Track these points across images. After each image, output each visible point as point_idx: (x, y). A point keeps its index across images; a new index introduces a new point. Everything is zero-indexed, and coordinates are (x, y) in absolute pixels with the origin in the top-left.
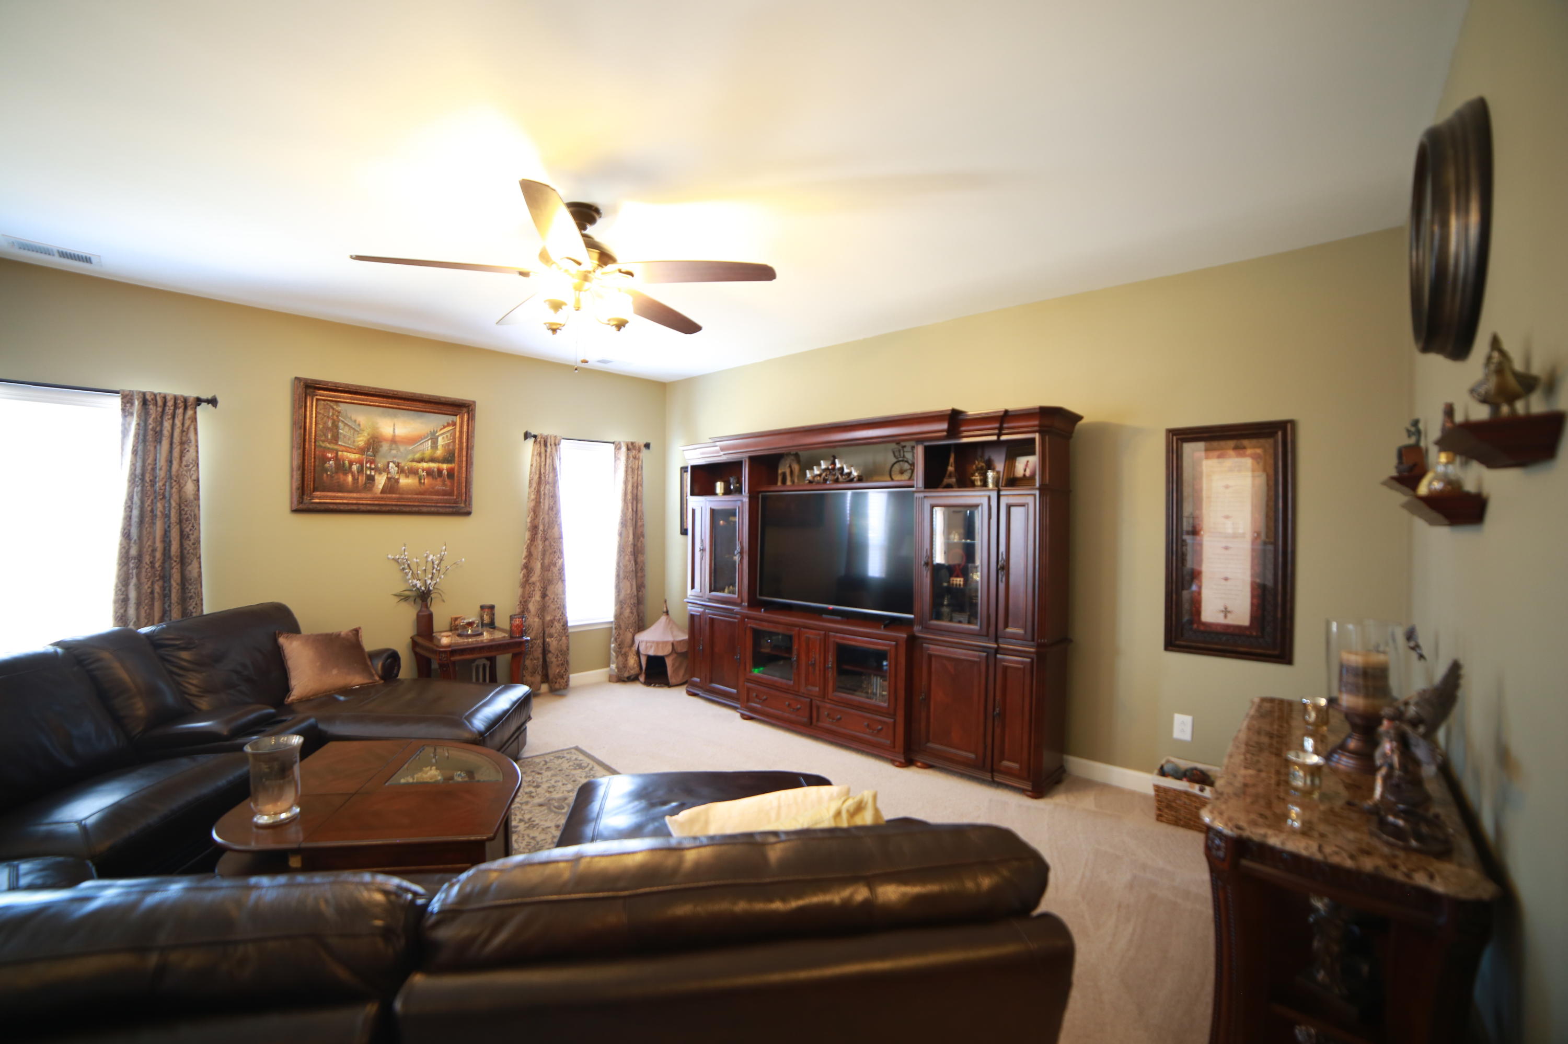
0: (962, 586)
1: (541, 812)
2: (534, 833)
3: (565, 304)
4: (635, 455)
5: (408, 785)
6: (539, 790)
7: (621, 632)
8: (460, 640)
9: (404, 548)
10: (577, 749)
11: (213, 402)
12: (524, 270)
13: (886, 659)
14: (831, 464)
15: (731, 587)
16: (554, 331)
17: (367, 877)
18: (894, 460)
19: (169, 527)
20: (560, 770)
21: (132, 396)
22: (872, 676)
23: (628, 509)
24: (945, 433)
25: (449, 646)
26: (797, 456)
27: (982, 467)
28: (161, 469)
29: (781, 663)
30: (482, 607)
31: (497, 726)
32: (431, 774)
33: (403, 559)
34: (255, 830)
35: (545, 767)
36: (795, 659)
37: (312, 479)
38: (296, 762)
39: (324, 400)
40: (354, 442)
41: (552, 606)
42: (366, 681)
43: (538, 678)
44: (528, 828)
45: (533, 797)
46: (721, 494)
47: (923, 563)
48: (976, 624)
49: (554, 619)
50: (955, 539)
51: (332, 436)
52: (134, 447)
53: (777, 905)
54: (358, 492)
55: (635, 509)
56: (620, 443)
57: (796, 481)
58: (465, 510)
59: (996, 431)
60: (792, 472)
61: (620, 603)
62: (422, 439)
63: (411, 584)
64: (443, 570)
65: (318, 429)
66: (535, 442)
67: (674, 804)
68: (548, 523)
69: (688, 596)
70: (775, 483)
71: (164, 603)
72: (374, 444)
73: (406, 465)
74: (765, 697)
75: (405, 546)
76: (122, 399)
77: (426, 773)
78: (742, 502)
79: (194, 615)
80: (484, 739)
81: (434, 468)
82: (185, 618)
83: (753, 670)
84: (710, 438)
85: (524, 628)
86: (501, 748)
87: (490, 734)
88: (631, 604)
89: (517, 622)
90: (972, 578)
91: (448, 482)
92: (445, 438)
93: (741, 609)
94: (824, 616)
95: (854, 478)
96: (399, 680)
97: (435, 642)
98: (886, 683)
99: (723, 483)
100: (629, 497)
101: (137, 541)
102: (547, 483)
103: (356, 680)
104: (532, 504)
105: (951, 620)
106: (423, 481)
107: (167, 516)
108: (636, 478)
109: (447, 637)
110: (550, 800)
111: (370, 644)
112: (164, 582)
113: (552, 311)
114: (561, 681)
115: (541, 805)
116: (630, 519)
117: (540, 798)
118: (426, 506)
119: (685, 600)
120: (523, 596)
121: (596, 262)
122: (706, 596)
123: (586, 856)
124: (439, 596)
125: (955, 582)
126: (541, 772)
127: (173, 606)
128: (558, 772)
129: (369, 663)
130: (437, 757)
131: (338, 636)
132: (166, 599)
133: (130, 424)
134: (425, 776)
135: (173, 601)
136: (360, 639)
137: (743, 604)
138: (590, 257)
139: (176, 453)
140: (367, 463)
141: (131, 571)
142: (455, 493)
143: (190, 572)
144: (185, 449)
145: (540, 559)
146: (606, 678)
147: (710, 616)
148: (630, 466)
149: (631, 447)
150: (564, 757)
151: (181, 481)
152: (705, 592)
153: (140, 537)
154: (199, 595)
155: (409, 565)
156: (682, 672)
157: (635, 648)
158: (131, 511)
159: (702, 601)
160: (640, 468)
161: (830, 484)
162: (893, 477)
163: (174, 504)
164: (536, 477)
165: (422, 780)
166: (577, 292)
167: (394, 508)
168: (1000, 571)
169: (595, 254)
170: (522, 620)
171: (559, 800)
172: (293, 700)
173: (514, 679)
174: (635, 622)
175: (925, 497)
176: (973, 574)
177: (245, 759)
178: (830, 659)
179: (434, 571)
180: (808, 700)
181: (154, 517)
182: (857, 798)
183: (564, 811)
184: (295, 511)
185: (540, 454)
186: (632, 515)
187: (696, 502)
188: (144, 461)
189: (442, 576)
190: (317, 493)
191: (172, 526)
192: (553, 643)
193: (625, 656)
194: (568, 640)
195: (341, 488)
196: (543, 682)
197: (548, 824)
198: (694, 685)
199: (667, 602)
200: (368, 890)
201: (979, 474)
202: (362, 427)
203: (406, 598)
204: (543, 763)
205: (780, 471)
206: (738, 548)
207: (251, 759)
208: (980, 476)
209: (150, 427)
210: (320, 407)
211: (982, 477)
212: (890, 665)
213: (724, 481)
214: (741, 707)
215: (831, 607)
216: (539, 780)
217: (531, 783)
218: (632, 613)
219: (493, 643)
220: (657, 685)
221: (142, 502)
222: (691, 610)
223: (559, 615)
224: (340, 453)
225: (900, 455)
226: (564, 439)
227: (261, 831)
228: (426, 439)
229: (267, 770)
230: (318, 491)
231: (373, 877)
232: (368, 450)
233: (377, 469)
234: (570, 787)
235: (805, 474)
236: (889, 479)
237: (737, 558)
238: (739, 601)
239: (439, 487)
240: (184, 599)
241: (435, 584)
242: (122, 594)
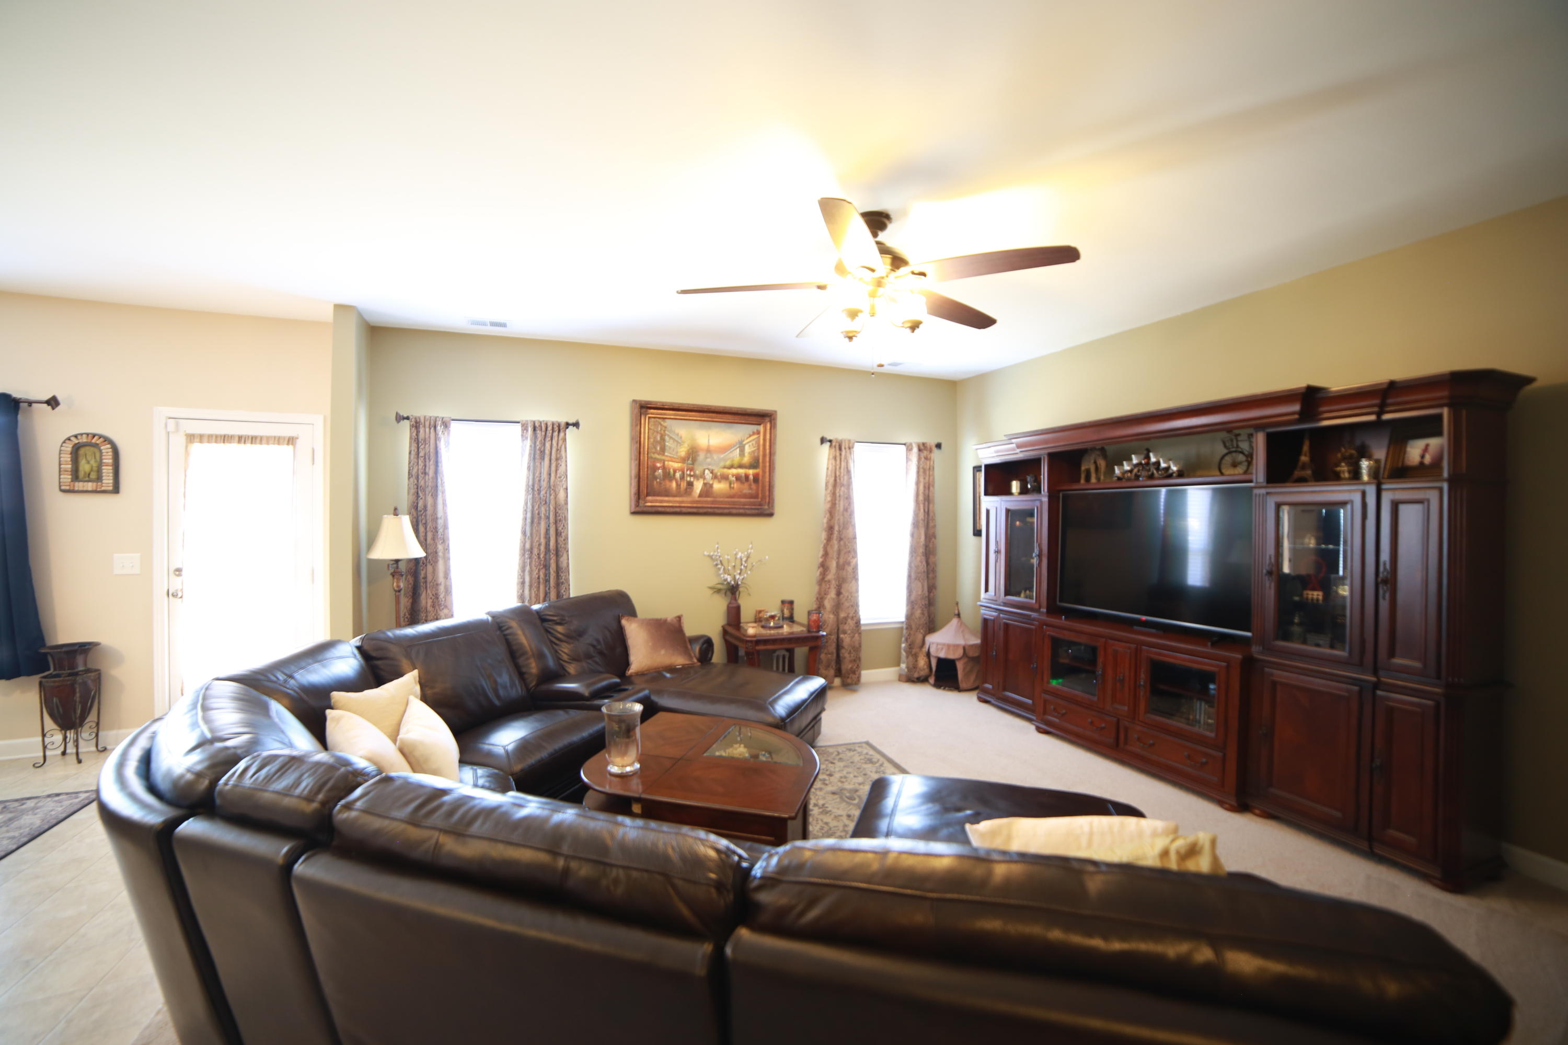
0: (1321, 602)
1: (834, 799)
2: (827, 819)
3: (861, 311)
4: (926, 455)
5: (720, 757)
6: (832, 779)
7: (912, 632)
8: (763, 631)
9: (717, 546)
10: (867, 743)
11: (576, 425)
12: (821, 283)
13: (1213, 682)
14: (1145, 458)
15: (1028, 592)
16: (850, 338)
17: (702, 834)
18: (1225, 451)
19: (549, 526)
20: (852, 762)
21: (527, 424)
22: (1195, 701)
23: (919, 510)
24: (1296, 416)
25: (754, 636)
26: (1103, 451)
27: (1351, 456)
28: (544, 481)
29: (1083, 676)
30: (783, 602)
31: (797, 713)
32: (740, 751)
33: (716, 556)
34: (608, 776)
35: (838, 757)
36: (1100, 672)
37: (646, 486)
38: (637, 726)
39: (654, 418)
40: (677, 452)
41: (847, 604)
42: (687, 662)
43: (832, 672)
44: (821, 813)
45: (827, 785)
46: (1017, 494)
47: (1264, 571)
48: (1344, 650)
49: (848, 616)
50: (1310, 543)
51: (661, 448)
52: (528, 463)
53: (1097, 943)
54: (681, 496)
55: (926, 510)
56: (911, 444)
57: (1102, 478)
58: (768, 512)
59: (1376, 409)
60: (1097, 469)
61: (911, 604)
62: (732, 448)
63: (723, 579)
64: (749, 566)
65: (650, 443)
66: (831, 446)
67: (969, 812)
68: (843, 524)
69: (981, 599)
70: (1078, 481)
71: (546, 587)
72: (692, 455)
73: (719, 472)
74: (1064, 711)
75: (718, 544)
76: (522, 427)
77: (736, 749)
78: (1041, 502)
79: (565, 597)
80: (785, 724)
81: (742, 473)
82: (559, 599)
83: (1051, 681)
84: (1005, 436)
85: (821, 624)
86: (799, 734)
87: (790, 720)
88: (923, 605)
89: (814, 617)
90: (1337, 592)
91: (754, 486)
92: (751, 445)
93: (1039, 615)
94: (1135, 628)
95: (1174, 473)
96: (713, 663)
97: (742, 631)
98: (1212, 710)
99: (1019, 482)
100: (921, 498)
101: (530, 537)
102: (842, 485)
103: (679, 660)
104: (828, 505)
105: (1304, 642)
106: (732, 486)
107: (548, 518)
108: (927, 479)
109: (753, 627)
110: (842, 789)
111: (691, 630)
112: (546, 570)
113: (849, 319)
114: (854, 676)
115: (834, 793)
116: (922, 520)
117: (833, 786)
118: (735, 508)
119: (979, 603)
120: (819, 593)
121: (889, 267)
122: (1001, 600)
123: (894, 851)
124: (746, 590)
125: (1310, 596)
126: (834, 761)
127: (551, 589)
128: (850, 764)
129: (689, 647)
130: (742, 736)
131: (665, 621)
132: (547, 583)
133: (526, 446)
134: (735, 752)
135: (551, 586)
136: (682, 625)
137: (1042, 610)
138: (884, 264)
139: (553, 468)
140: (687, 471)
141: (526, 560)
142: (760, 495)
143: (562, 562)
144: (559, 464)
145: (835, 558)
146: (896, 677)
147: (1004, 621)
148: (921, 466)
149: (922, 448)
150: (855, 750)
151: (557, 490)
152: (1000, 596)
153: (531, 534)
154: (567, 580)
155: (721, 561)
156: (973, 678)
157: (925, 649)
158: (526, 514)
159: (997, 605)
160: (931, 469)
161: (1143, 481)
162: (1223, 471)
163: (552, 508)
164: (832, 480)
165: (732, 755)
166: (872, 298)
167: (710, 510)
168: (1381, 586)
169: (888, 259)
170: (819, 616)
171: (850, 791)
172: (631, 673)
173: (811, 671)
174: (926, 623)
175: (1268, 493)
176: (1337, 587)
177: (601, 718)
178: (1143, 676)
179: (742, 567)
180: (1115, 719)
181: (540, 518)
182: (1191, 839)
183: (856, 802)
184: (634, 513)
185: (835, 458)
186: (924, 516)
187: (990, 503)
188: (534, 475)
189: (749, 572)
190: (649, 498)
191: (551, 526)
192: (846, 639)
193: (916, 656)
194: (860, 637)
195: (667, 493)
196: (836, 676)
197: (840, 812)
198: (985, 691)
199: (959, 605)
200: (704, 845)
201: (1346, 464)
202: (683, 438)
203: (718, 591)
204: (836, 753)
205: (1083, 468)
206: (1036, 551)
207: (606, 718)
208: (1348, 466)
209: (538, 448)
210: (652, 423)
211: (1351, 468)
212: (1218, 689)
213: (1020, 480)
214: (1037, 719)
215: (1144, 618)
216: (832, 769)
217: (824, 771)
218: (923, 614)
219: (791, 636)
220: (947, 688)
221: (533, 507)
222: (985, 614)
223: (853, 613)
224: (666, 463)
225: (1232, 445)
226: (857, 442)
227: (613, 779)
228: (735, 448)
229: (617, 729)
230: (650, 496)
231: (707, 835)
232: (688, 459)
233: (694, 476)
234: (860, 779)
235: (1114, 470)
236: (1218, 473)
237: (1035, 561)
238: (1037, 606)
239: (746, 491)
240: (558, 585)
241: (743, 579)
242: (521, 578)
